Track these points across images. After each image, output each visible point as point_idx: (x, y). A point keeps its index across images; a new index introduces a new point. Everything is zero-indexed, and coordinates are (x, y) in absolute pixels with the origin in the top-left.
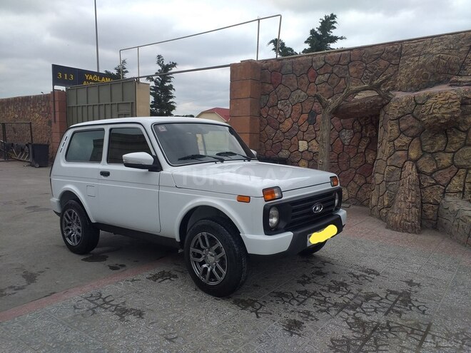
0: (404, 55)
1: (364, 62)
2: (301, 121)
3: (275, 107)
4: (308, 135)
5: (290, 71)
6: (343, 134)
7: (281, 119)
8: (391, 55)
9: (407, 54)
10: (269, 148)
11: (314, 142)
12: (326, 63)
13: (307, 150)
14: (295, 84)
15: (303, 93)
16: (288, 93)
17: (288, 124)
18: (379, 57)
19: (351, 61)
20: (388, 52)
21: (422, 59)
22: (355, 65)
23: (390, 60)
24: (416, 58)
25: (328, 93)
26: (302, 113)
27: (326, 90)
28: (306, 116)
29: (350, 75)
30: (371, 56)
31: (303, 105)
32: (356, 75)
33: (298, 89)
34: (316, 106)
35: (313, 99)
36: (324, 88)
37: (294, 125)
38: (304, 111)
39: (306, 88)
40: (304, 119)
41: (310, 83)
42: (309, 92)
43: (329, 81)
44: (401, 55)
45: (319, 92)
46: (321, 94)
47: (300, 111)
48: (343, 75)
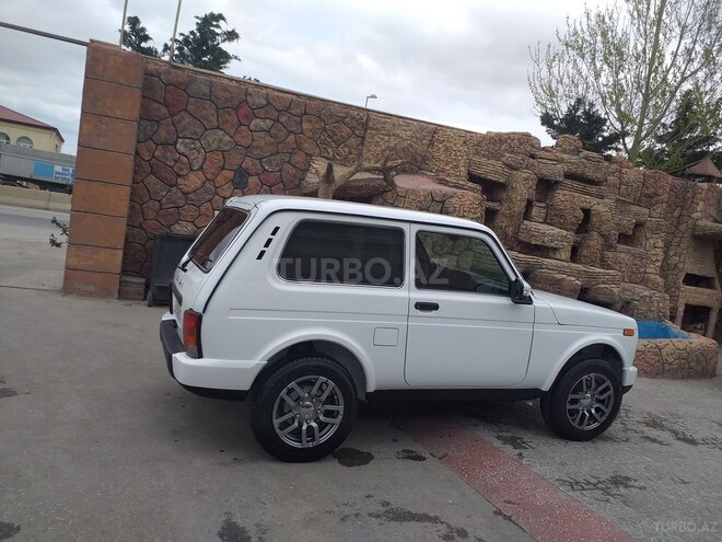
0: (372, 129)
1: (323, 121)
2: (220, 180)
3: (171, 148)
5: (205, 95)
7: (181, 170)
8: (355, 124)
9: (377, 129)
10: (151, 215)
12: (269, 103)
14: (214, 119)
15: (227, 138)
16: (199, 130)
17: (194, 180)
18: (342, 120)
19: (305, 113)
20: (353, 118)
21: (393, 142)
22: (310, 121)
23: (353, 129)
24: (386, 138)
25: (270, 149)
26: (223, 169)
27: (266, 144)
28: (230, 174)
29: (302, 133)
30: (332, 115)
31: (226, 157)
32: (310, 134)
33: (218, 128)
34: (248, 163)
35: (244, 152)
36: (262, 140)
37: (208, 185)
38: (227, 166)
39: (233, 131)
40: (225, 178)
41: (241, 125)
42: (237, 138)
43: (273, 131)
44: (365, 126)
45: (255, 144)
46: (258, 147)
47: (221, 164)
48: (294, 129)
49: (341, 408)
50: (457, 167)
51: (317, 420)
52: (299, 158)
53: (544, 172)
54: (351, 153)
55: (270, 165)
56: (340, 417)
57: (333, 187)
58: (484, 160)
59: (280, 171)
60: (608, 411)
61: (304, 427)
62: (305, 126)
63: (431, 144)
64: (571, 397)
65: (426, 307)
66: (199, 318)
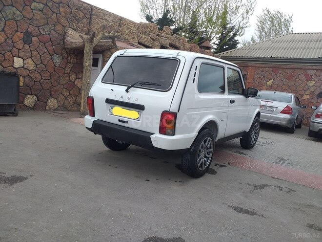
0: (94, 15)
1: (70, 8)
2: (16, 38)
4: (23, 54)
6: (55, 58)
8: (86, 11)
9: (96, 15)
11: (30, 60)
13: (23, 67)
15: (18, 13)
17: (0, 38)
18: (79, 8)
19: (61, 2)
20: (85, 8)
21: (105, 23)
22: (63, 7)
23: (85, 14)
24: (102, 20)
25: (43, 21)
26: (17, 31)
27: (41, 18)
28: (22, 35)
29: (60, 13)
30: (74, 5)
31: (19, 24)
32: (64, 15)
33: (12, 5)
34: (31, 29)
35: (28, 22)
36: (38, 15)
37: (8, 41)
38: (19, 30)
39: (21, 9)
40: (19, 37)
41: (26, 5)
42: (25, 13)
43: (44, 11)
44: (91, 13)
45: (35, 17)
46: (37, 19)
47: (16, 28)
48: (55, 11)
49: (212, 150)
50: (134, 38)
51: (205, 157)
52: (59, 28)
53: (163, 43)
54: (84, 27)
55: (44, 31)
56: (211, 154)
58: (143, 36)
59: (50, 34)
60: (257, 136)
61: (203, 161)
62: (61, 9)
63: (120, 26)
65: (232, 102)
66: (175, 115)
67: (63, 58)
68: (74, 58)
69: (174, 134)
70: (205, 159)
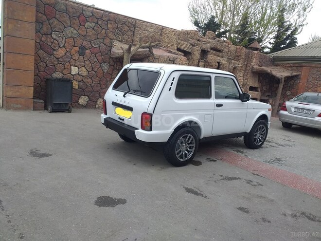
0: (137, 27)
1: (117, 23)
2: (73, 52)
3: (49, 36)
4: (79, 63)
5: (63, 10)
6: (104, 65)
7: (55, 47)
8: (130, 25)
9: (139, 28)
10: (42, 69)
11: (83, 68)
12: (93, 15)
13: (78, 74)
14: (68, 22)
15: (75, 32)
16: (62, 28)
17: (61, 52)
18: (124, 23)
19: (109, 20)
20: (129, 22)
21: (147, 34)
22: (111, 23)
23: (129, 27)
24: (144, 32)
25: (94, 36)
26: (74, 46)
27: (93, 34)
28: (77, 49)
29: (108, 29)
30: (120, 21)
31: (75, 40)
32: (111, 30)
33: (70, 26)
34: (85, 43)
35: (83, 38)
36: (91, 32)
37: (67, 54)
38: (76, 45)
39: (77, 29)
40: (75, 51)
41: (81, 25)
42: (80, 32)
43: (95, 28)
44: (135, 26)
45: (88, 34)
46: (89, 36)
47: (73, 44)
48: (104, 27)
49: (194, 145)
50: (173, 45)
51: (187, 150)
52: (107, 41)
54: (129, 38)
55: (95, 44)
56: (194, 149)
57: (131, 55)
58: (182, 42)
59: (99, 47)
60: (264, 137)
61: (184, 153)
62: (109, 26)
63: (161, 35)
64: (255, 134)
65: (219, 105)
66: (151, 115)
67: (110, 66)
68: (119, 65)
69: (151, 130)
70: (187, 152)
